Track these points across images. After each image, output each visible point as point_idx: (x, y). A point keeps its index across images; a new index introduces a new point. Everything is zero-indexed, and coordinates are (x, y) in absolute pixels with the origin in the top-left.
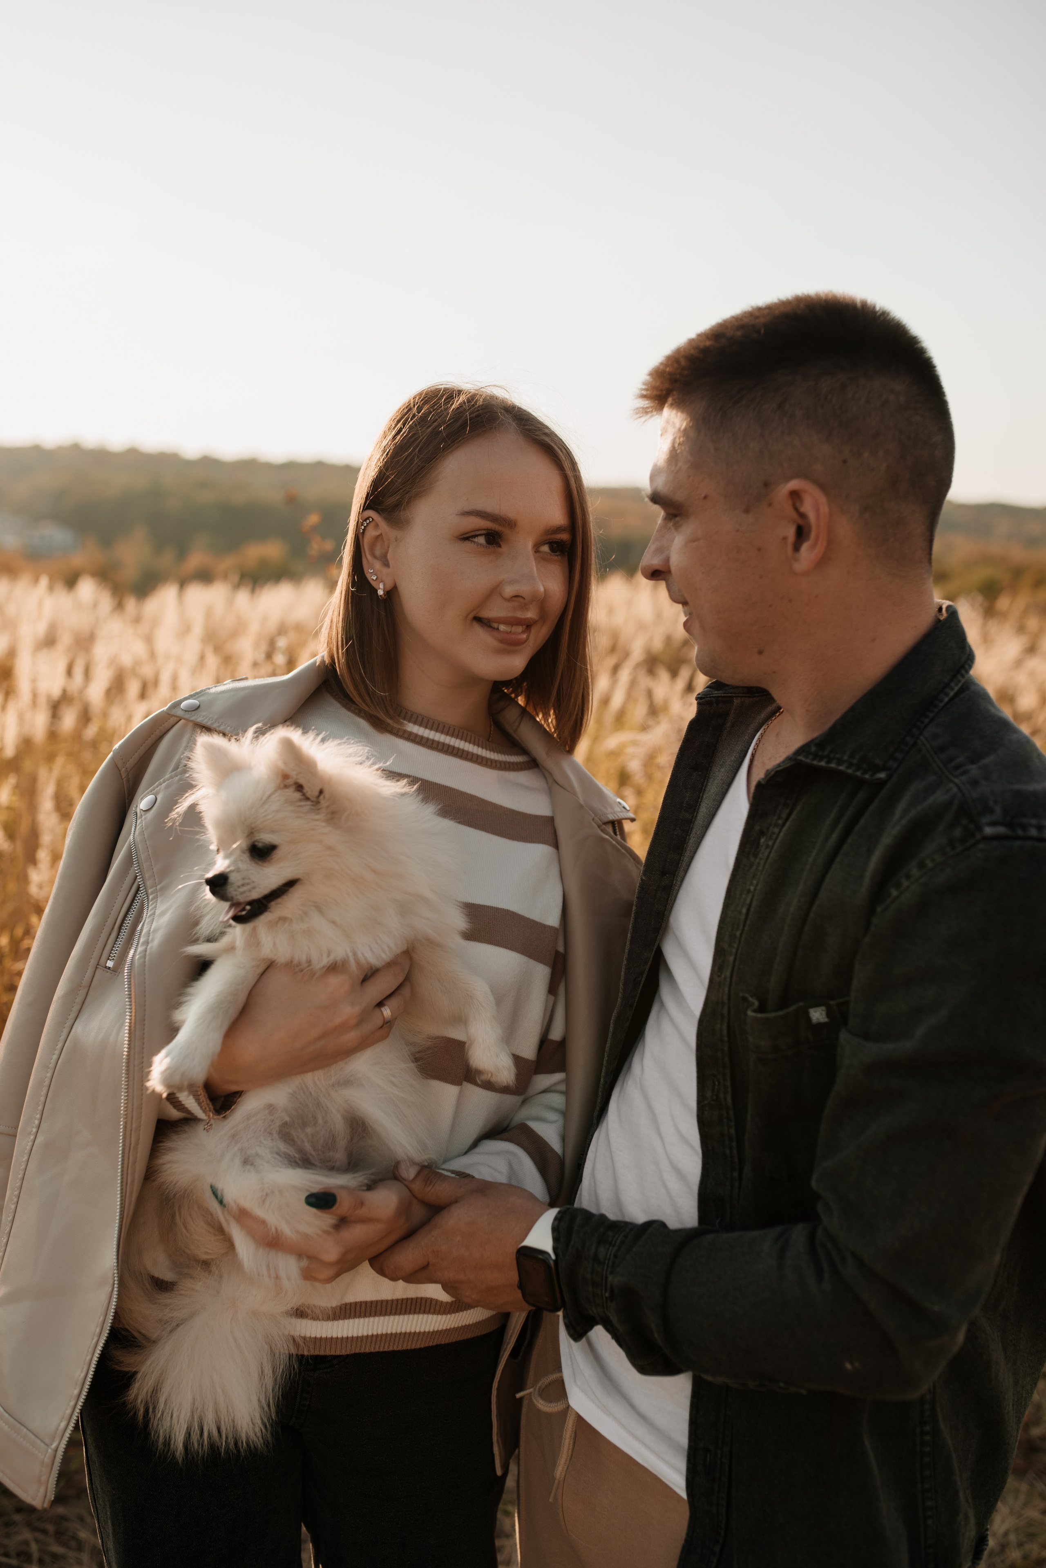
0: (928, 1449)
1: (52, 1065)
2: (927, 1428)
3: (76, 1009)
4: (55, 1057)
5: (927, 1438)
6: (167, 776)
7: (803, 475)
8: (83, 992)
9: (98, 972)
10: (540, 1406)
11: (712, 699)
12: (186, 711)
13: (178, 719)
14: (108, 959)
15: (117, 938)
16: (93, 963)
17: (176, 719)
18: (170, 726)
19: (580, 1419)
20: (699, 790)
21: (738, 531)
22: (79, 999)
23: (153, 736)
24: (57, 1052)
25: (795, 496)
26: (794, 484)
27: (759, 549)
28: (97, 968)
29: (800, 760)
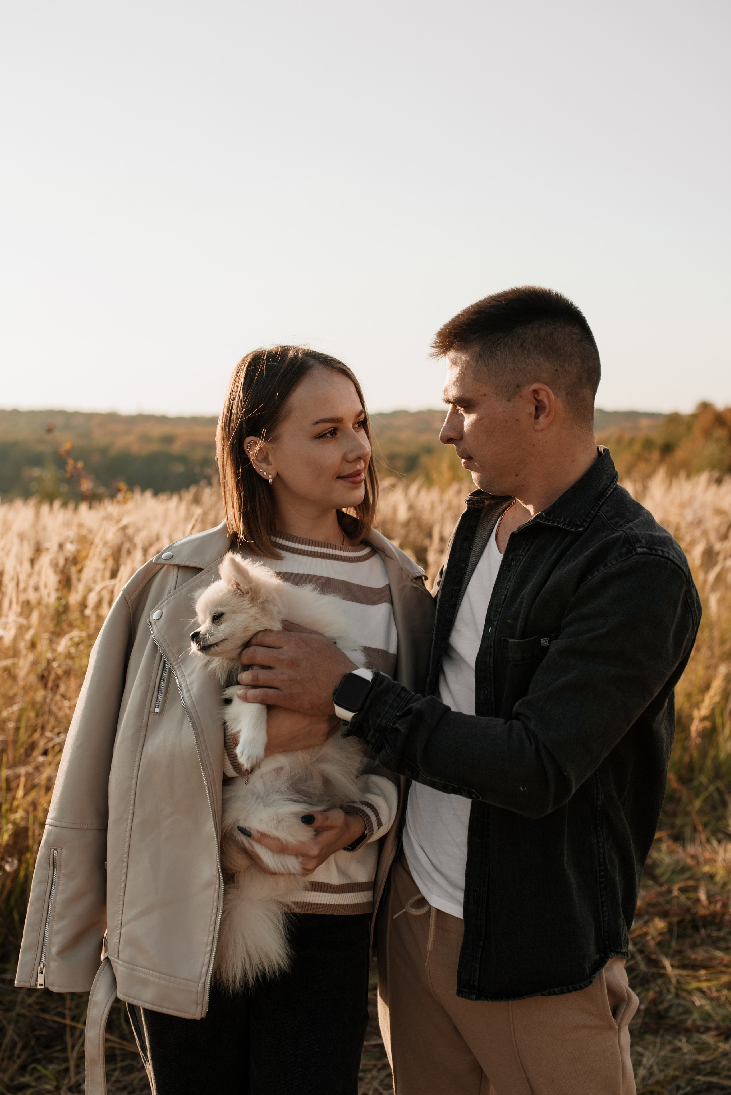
0: (603, 880)
1: (135, 776)
2: (602, 868)
3: (142, 741)
4: (136, 771)
5: (602, 873)
6: (166, 597)
7: (537, 381)
8: (144, 730)
9: (151, 716)
10: (413, 912)
11: (475, 501)
12: (166, 560)
13: (162, 565)
14: (156, 707)
15: (158, 694)
16: (146, 712)
17: (159, 566)
18: (157, 571)
19: (438, 911)
20: (468, 551)
21: (505, 411)
22: (143, 734)
23: (146, 579)
24: (136, 768)
25: (535, 392)
26: (534, 386)
27: (517, 420)
28: (149, 714)
29: (538, 521)
